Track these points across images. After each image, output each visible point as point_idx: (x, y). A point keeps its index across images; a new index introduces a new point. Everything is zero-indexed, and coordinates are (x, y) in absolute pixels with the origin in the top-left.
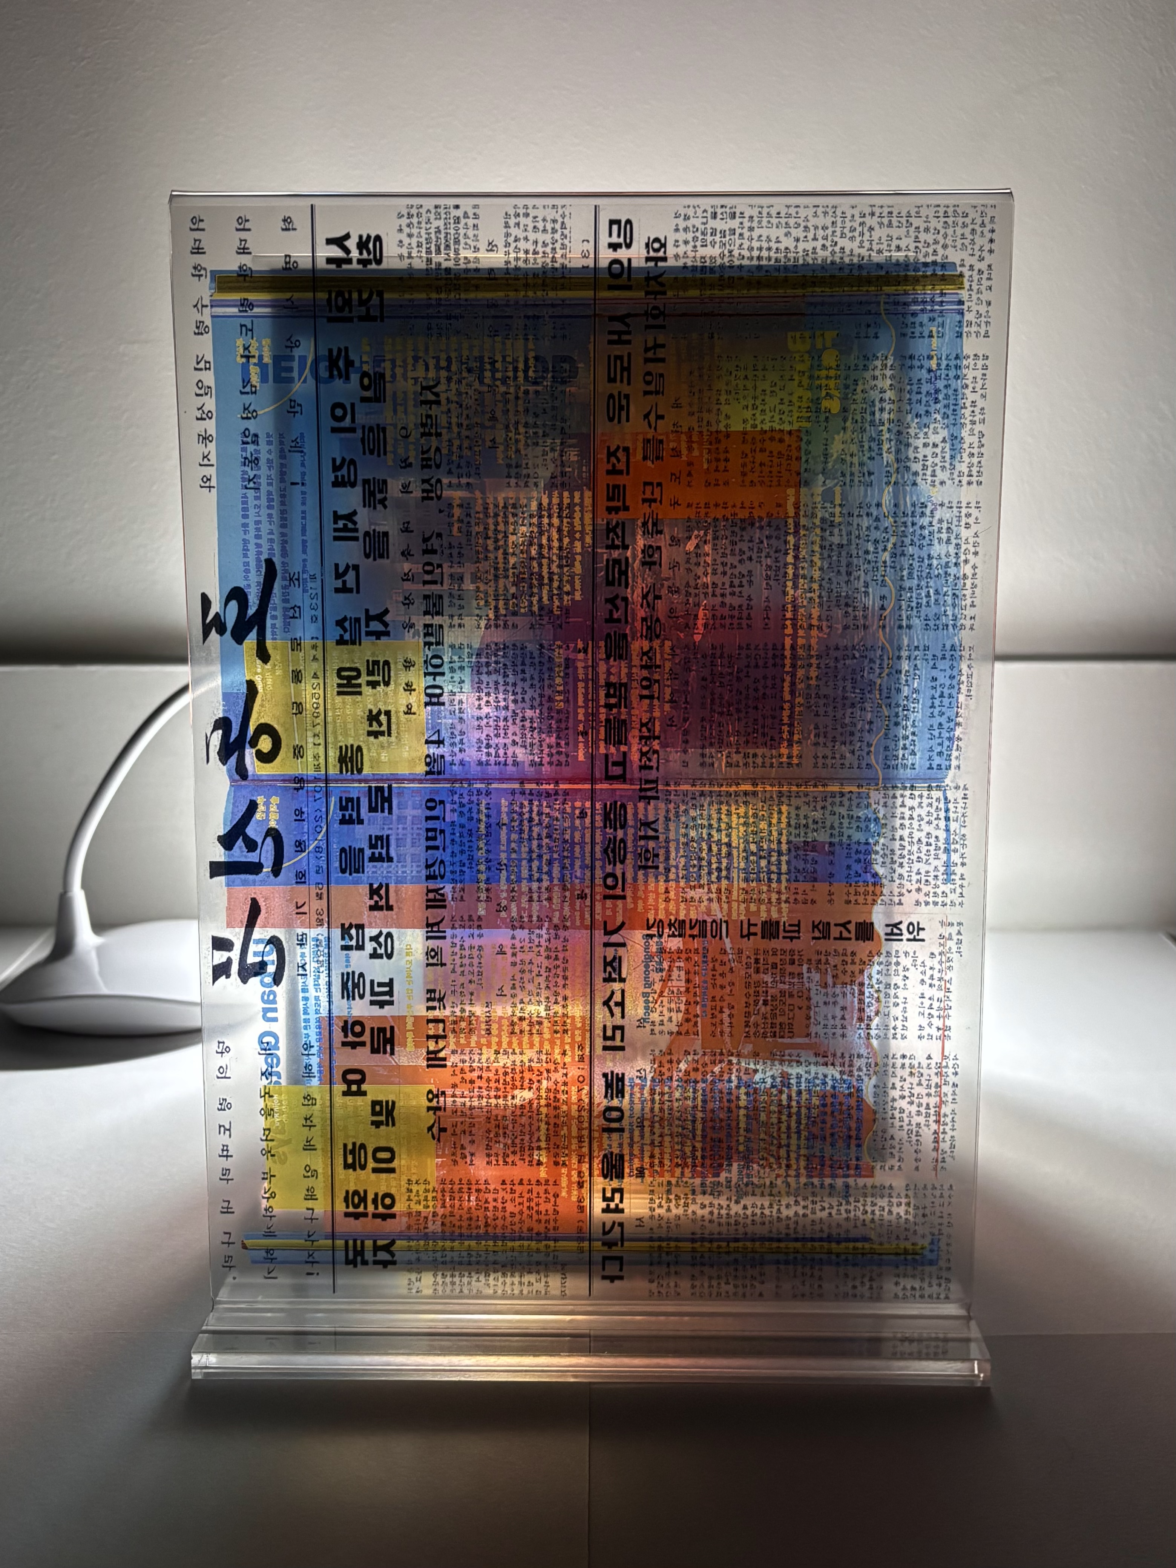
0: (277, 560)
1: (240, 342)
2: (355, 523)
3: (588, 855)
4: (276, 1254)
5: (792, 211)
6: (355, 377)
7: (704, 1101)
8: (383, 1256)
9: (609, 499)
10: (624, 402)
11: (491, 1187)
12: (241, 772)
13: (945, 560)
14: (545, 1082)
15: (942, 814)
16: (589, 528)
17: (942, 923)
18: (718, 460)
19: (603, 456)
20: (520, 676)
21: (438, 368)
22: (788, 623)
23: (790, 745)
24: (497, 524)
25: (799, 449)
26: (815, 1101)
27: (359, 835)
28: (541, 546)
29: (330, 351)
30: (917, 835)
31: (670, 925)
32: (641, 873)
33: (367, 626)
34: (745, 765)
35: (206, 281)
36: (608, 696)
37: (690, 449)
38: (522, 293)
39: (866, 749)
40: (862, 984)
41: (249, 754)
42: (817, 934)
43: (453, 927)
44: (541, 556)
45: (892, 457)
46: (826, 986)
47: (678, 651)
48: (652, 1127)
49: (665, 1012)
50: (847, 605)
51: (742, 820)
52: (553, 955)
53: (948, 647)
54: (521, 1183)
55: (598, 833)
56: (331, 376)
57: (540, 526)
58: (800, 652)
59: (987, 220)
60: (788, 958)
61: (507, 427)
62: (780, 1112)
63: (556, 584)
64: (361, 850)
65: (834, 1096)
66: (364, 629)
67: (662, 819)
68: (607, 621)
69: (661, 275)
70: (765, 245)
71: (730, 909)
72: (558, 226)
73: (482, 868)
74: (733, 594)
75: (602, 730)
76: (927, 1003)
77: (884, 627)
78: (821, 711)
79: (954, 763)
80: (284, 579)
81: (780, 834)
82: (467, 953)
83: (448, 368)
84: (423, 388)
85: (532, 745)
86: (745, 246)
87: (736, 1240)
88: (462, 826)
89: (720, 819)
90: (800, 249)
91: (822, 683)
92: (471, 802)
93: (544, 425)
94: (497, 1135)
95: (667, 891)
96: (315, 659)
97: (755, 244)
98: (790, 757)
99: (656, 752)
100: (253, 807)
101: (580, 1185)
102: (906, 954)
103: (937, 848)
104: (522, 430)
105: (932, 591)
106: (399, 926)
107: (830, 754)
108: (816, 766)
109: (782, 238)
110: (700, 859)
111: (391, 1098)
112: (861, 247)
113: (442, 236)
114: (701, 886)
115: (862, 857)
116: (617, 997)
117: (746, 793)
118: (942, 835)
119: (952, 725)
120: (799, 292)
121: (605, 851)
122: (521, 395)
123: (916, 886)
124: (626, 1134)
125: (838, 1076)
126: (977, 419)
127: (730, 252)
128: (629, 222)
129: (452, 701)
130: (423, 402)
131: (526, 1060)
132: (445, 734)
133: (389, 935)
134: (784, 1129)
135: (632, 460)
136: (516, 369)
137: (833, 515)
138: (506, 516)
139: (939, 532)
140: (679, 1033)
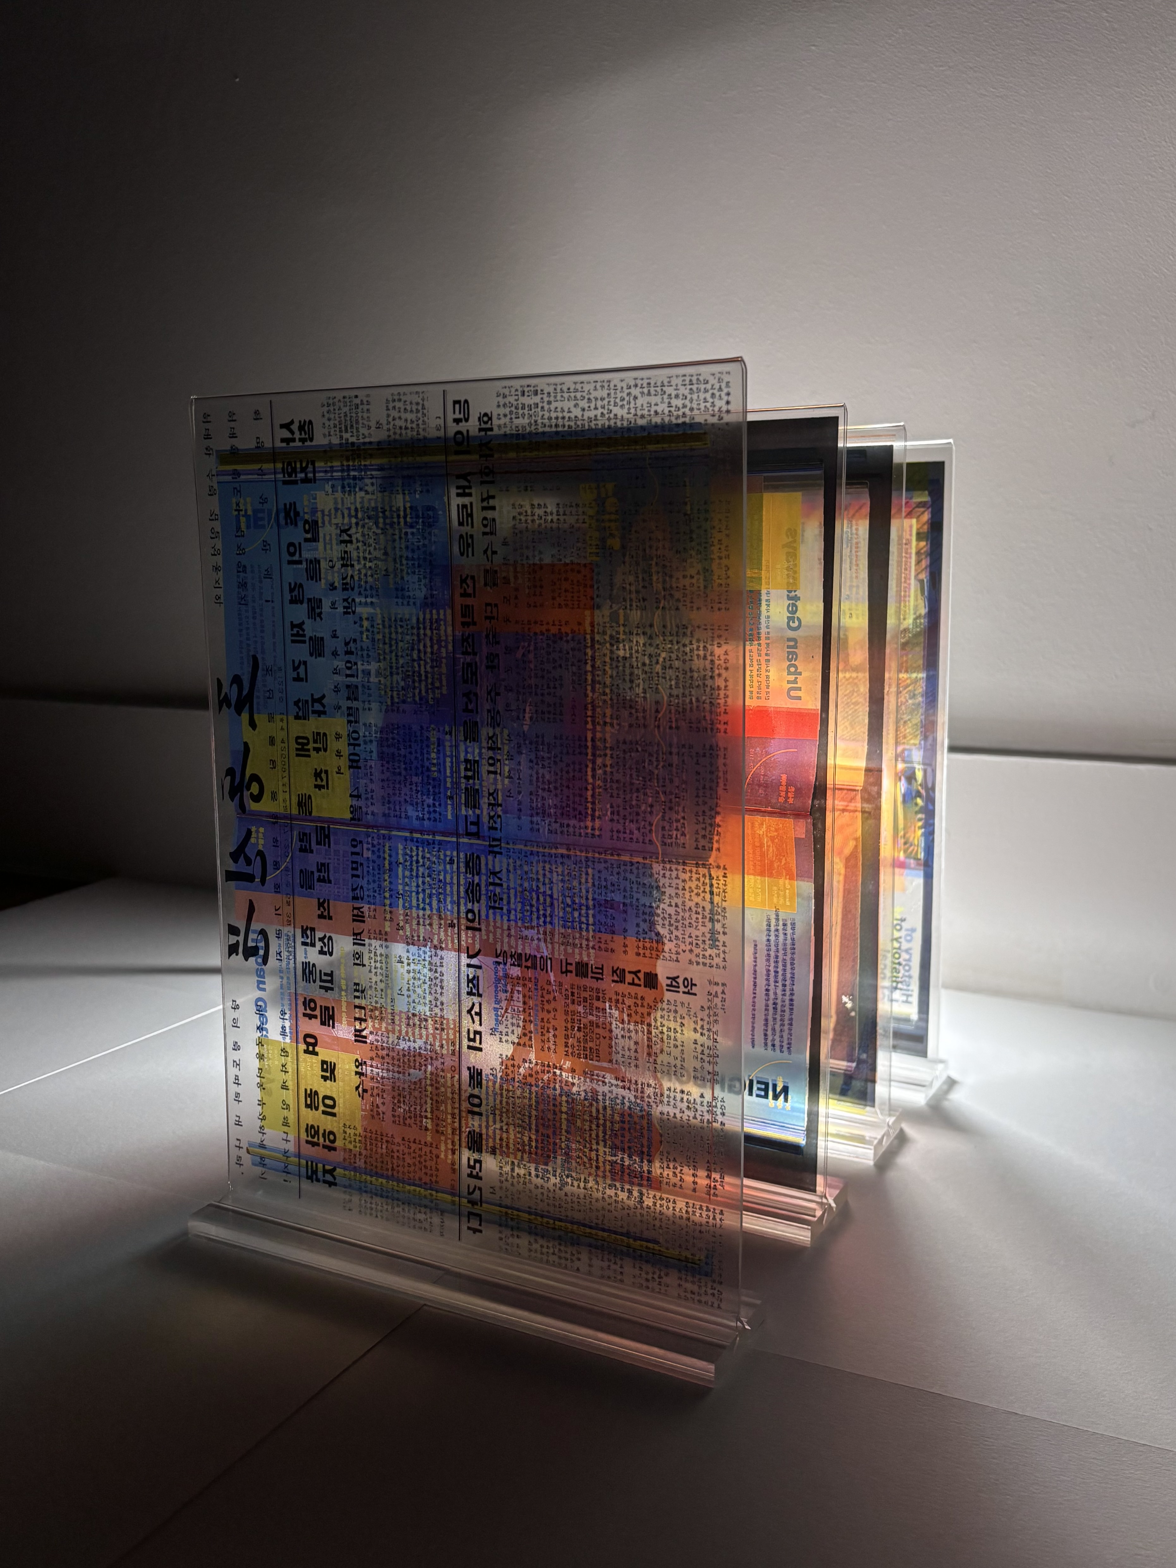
0: (259, 657)
1: (234, 500)
2: (303, 630)
3: (455, 893)
4: (267, 1161)
5: (579, 386)
6: (300, 524)
7: (537, 1102)
8: (328, 1177)
9: (463, 616)
10: (470, 541)
11: (396, 1141)
12: (242, 807)
13: (703, 673)
14: (429, 1067)
15: (708, 889)
16: (450, 638)
17: (710, 982)
18: (535, 586)
19: (457, 582)
20: (408, 750)
21: (350, 516)
22: (589, 719)
23: (593, 820)
24: (390, 633)
25: (592, 579)
26: (617, 1118)
27: (312, 861)
28: (419, 651)
29: (285, 505)
30: (689, 904)
31: (512, 956)
32: (491, 911)
33: (313, 706)
34: (562, 832)
35: (213, 458)
36: (466, 769)
37: (516, 578)
38: (399, 459)
39: (649, 828)
40: (649, 1025)
41: (246, 794)
42: (616, 978)
43: (370, 938)
44: (420, 659)
45: (660, 586)
46: (623, 1022)
47: (512, 738)
48: (501, 1116)
49: (509, 1026)
50: (631, 707)
51: (560, 878)
52: (434, 968)
53: (708, 747)
54: (414, 1142)
55: (462, 877)
56: (286, 524)
57: (418, 635)
58: (598, 743)
59: (723, 385)
60: (595, 994)
61: (395, 560)
62: (591, 1122)
63: (430, 681)
64: (312, 873)
65: (630, 1115)
66: (310, 709)
67: (504, 871)
68: (464, 711)
69: (489, 442)
70: (560, 415)
71: (553, 948)
72: (420, 407)
73: (387, 895)
74: (549, 694)
75: (463, 796)
76: (699, 1049)
77: (659, 727)
78: (615, 793)
79: (715, 846)
80: (263, 670)
81: (587, 892)
82: (379, 958)
83: (356, 517)
84: (342, 531)
85: (417, 803)
86: (546, 417)
87: (560, 1220)
88: (374, 862)
89: (544, 875)
90: (585, 417)
91: (614, 770)
92: (379, 844)
93: (419, 559)
94: (399, 1102)
95: (509, 929)
96: (282, 729)
97: (553, 415)
98: (593, 829)
99: (499, 816)
100: (249, 833)
101: (453, 1153)
102: (682, 1003)
103: (704, 917)
104: (404, 562)
105: (694, 699)
106: (336, 933)
107: (622, 829)
108: (612, 839)
109: (573, 409)
110: (531, 906)
111: (333, 1060)
112: (629, 413)
113: (348, 419)
114: (532, 928)
115: (647, 917)
116: (476, 1009)
117: (562, 856)
118: (708, 907)
119: (713, 813)
120: (586, 451)
121: (466, 892)
122: (403, 536)
123: (689, 947)
124: (484, 1118)
125: (633, 1100)
126: (723, 555)
127: (536, 421)
128: (466, 401)
129: (366, 766)
130: (342, 542)
131: (417, 1047)
132: (362, 790)
133: (330, 938)
134: (594, 1136)
135: (477, 586)
136: (399, 516)
137: (618, 633)
138: (396, 628)
139: (698, 649)
140: (519, 1044)
